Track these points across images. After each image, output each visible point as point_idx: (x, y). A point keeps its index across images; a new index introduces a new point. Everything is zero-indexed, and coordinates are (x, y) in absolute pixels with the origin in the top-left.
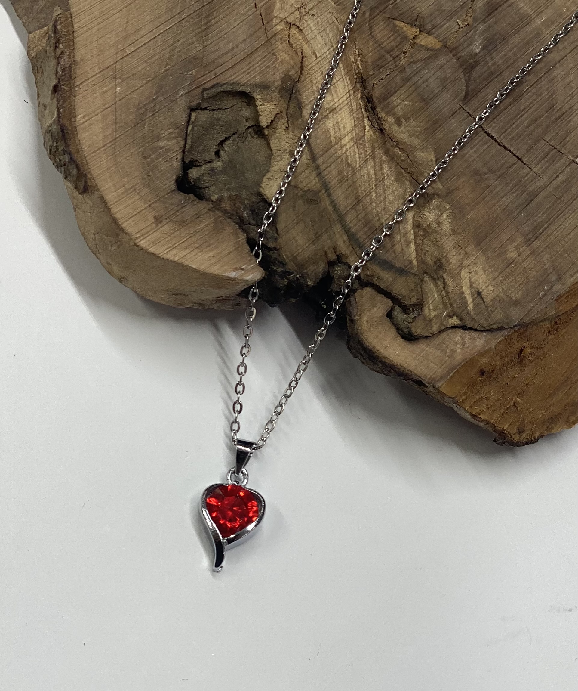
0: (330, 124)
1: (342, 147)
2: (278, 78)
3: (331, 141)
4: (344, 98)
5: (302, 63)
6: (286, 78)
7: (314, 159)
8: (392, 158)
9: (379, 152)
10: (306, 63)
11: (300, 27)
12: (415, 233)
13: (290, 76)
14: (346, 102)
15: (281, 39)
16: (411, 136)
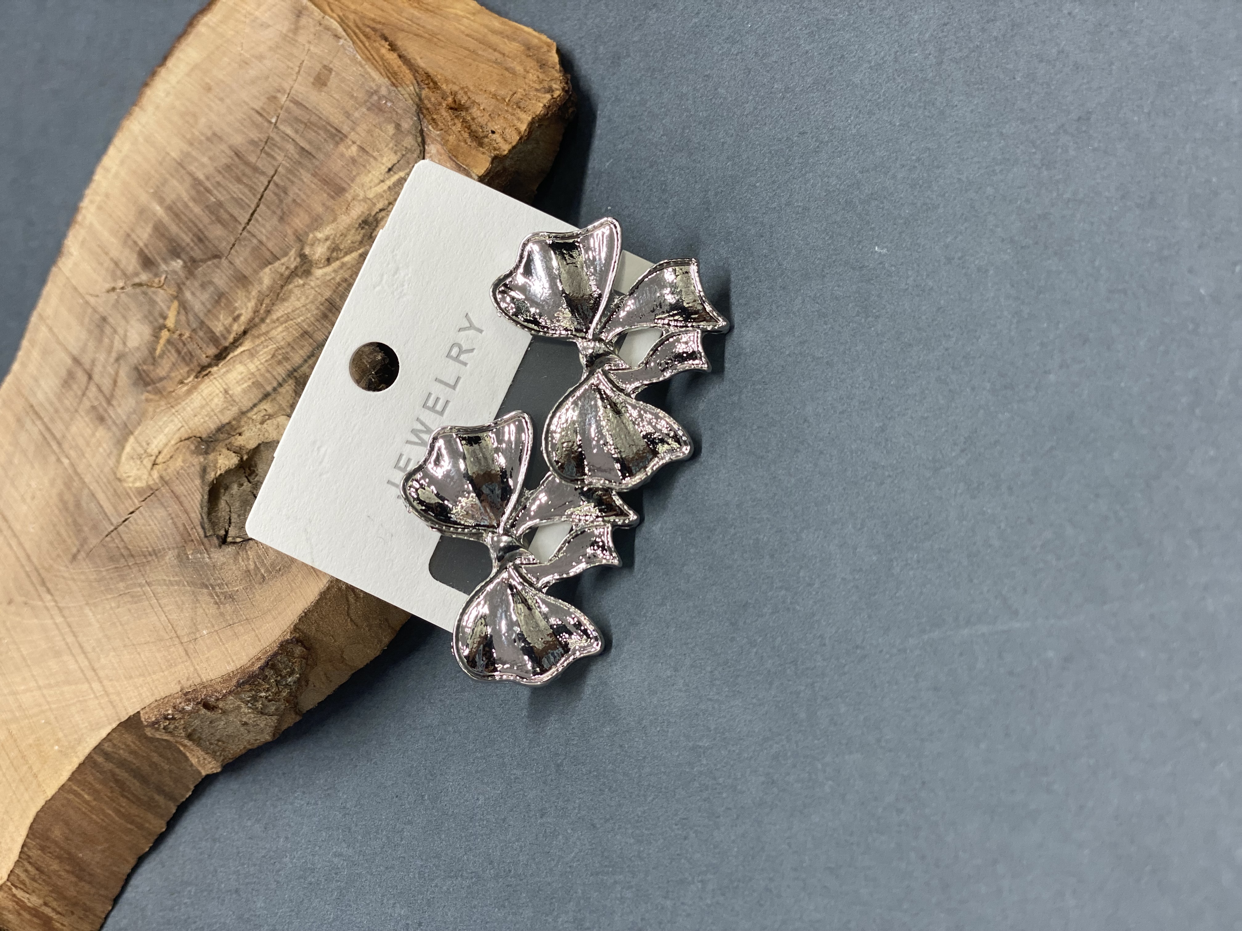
0: (237, 390)
1: (259, 370)
2: (196, 460)
3: (253, 383)
4: (216, 383)
5: (186, 439)
6: (197, 451)
7: (266, 396)
8: (268, 312)
9: (263, 328)
10: (186, 436)
11: (157, 452)
12: (334, 261)
13: (196, 447)
14: (220, 381)
15: (166, 470)
16: (249, 300)
